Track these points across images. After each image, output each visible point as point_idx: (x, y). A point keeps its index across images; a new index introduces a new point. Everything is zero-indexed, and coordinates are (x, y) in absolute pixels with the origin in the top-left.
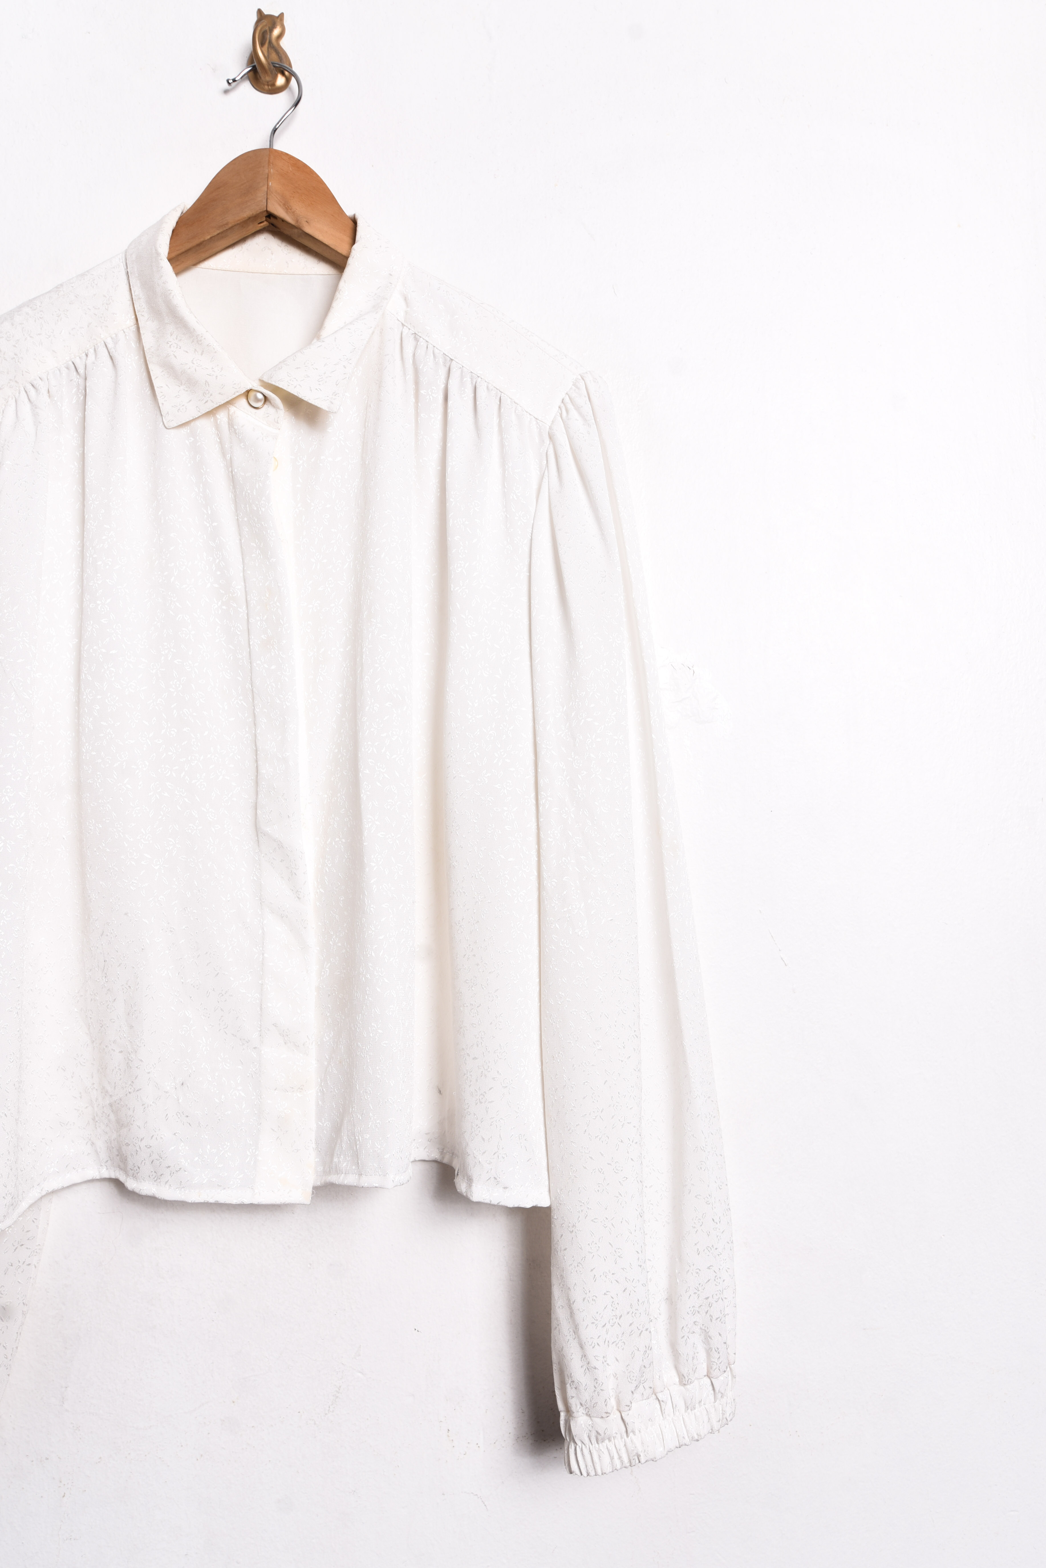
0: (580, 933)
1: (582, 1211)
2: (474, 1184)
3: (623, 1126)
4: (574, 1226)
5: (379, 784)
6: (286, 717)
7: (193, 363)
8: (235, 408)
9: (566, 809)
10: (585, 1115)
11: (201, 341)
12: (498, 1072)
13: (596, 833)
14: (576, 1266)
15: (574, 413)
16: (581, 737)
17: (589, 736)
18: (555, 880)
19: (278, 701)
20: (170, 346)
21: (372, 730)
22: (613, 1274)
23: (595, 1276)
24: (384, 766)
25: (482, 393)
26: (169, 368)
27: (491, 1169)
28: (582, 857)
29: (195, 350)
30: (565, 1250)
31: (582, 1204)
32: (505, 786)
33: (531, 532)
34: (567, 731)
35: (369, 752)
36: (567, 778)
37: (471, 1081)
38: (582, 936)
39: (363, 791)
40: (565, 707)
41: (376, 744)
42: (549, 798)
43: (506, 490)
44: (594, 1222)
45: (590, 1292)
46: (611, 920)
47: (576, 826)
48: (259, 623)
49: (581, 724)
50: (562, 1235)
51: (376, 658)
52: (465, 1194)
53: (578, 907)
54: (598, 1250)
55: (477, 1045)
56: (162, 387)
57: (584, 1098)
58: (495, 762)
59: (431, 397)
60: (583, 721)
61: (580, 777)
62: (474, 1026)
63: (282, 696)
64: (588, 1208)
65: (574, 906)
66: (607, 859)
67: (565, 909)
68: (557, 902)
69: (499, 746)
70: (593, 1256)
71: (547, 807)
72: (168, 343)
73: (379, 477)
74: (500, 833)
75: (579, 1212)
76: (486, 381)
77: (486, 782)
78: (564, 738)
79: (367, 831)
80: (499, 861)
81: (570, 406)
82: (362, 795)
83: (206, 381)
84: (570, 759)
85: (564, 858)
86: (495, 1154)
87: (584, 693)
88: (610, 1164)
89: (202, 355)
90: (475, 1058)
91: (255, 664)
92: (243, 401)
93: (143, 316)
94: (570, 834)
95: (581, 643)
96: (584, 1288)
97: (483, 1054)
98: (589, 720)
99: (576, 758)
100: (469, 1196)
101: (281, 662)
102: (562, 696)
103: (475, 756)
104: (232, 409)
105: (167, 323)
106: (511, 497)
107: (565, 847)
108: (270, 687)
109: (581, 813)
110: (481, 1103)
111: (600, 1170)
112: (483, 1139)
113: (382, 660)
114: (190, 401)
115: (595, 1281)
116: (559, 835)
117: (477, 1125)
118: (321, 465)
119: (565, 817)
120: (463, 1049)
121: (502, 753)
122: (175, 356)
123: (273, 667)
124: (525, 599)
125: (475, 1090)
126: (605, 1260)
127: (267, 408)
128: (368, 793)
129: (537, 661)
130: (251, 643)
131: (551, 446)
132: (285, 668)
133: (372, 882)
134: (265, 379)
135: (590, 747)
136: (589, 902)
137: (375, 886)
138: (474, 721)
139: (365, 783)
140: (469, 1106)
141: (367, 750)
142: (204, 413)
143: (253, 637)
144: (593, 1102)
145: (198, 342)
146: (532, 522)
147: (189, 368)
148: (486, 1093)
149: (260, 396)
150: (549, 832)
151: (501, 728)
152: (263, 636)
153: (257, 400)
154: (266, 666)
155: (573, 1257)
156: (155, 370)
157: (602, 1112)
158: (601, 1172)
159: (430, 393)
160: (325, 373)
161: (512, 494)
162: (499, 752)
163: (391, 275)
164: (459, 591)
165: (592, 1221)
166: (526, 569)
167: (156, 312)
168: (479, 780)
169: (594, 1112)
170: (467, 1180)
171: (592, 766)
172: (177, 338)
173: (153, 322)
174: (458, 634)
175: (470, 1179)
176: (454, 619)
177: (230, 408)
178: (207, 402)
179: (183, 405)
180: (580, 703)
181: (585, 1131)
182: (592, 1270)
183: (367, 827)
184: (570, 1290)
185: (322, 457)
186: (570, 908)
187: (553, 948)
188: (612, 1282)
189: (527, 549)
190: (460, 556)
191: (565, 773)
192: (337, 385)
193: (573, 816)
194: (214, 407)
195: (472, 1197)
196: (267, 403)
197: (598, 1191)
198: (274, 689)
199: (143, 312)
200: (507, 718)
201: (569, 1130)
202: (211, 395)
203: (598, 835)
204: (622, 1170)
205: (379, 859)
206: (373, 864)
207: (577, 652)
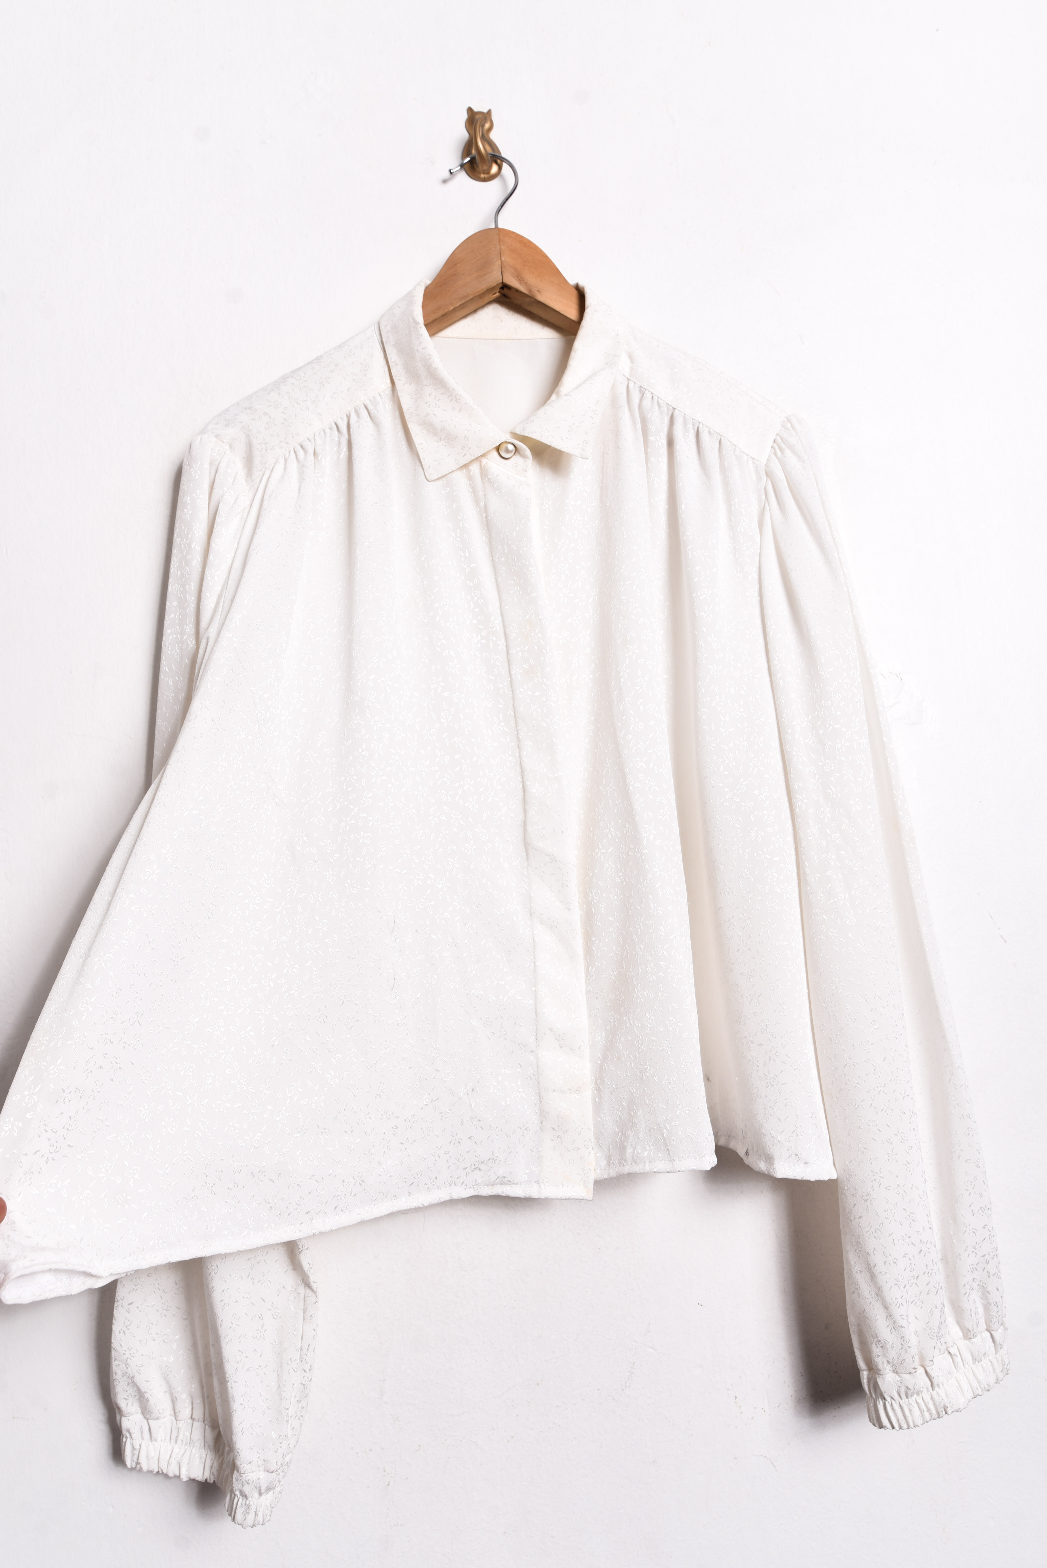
0: (847, 922)
1: (875, 1180)
2: (776, 1162)
3: (903, 1098)
4: (868, 1194)
5: (650, 796)
6: (554, 739)
7: (452, 420)
8: (487, 460)
9: (822, 809)
10: (870, 1090)
11: (459, 399)
12: (787, 1055)
13: (853, 829)
14: (874, 1232)
15: (788, 452)
16: (830, 743)
17: (839, 742)
18: (818, 875)
19: (545, 725)
20: (429, 406)
21: (639, 746)
22: (909, 1237)
23: (894, 1240)
24: (654, 780)
25: (705, 436)
26: (429, 427)
27: (792, 1147)
28: (842, 852)
29: (453, 408)
30: (860, 1217)
31: (875, 1174)
32: (762, 792)
33: (758, 560)
34: (814, 738)
35: (638, 767)
36: (820, 782)
37: (758, 1066)
38: (850, 924)
39: (637, 804)
40: (810, 717)
41: (645, 759)
42: (805, 801)
43: (733, 524)
44: (888, 1189)
45: (890, 1255)
46: (875, 908)
47: (833, 824)
48: (520, 654)
49: (829, 730)
50: (855, 1204)
51: (636, 681)
52: (766, 1172)
53: (843, 898)
54: (894, 1216)
55: (762, 1032)
56: (422, 443)
57: (867, 1075)
58: (751, 770)
59: (659, 443)
60: (831, 728)
61: (832, 779)
62: (757, 1014)
63: (548, 720)
64: (881, 1177)
65: (840, 898)
66: (865, 852)
67: (832, 901)
68: (822, 895)
69: (752, 756)
70: (890, 1221)
71: (803, 809)
72: (426, 403)
73: (624, 517)
74: (763, 834)
75: (872, 1181)
76: (707, 427)
77: (745, 789)
78: (813, 745)
79: (645, 840)
80: (765, 861)
81: (783, 445)
82: (635, 807)
83: (465, 436)
84: (820, 764)
85: (824, 854)
86: (793, 1132)
87: (830, 703)
88: (896, 1135)
89: (460, 412)
90: (760, 1045)
91: (518, 692)
92: (495, 453)
93: (400, 380)
94: (828, 831)
95: (822, 657)
96: (884, 1252)
97: (770, 1039)
98: (837, 726)
99: (826, 762)
100: (772, 1173)
101: (545, 688)
102: (805, 706)
103: (732, 766)
104: (484, 461)
105: (425, 385)
106: (739, 530)
107: (824, 844)
108: (535, 712)
109: (836, 812)
110: (772, 1085)
111: (889, 1141)
112: (780, 1119)
113: (642, 683)
114: (449, 455)
115: (894, 1245)
116: (817, 833)
117: (770, 1107)
118: (566, 507)
119: (822, 817)
120: (745, 1037)
121: (756, 762)
122: (435, 415)
123: (537, 694)
124: (758, 621)
125: (764, 1074)
126: (901, 1224)
127: (516, 459)
128: (642, 805)
129: (778, 677)
130: (513, 673)
131: (769, 483)
132: (550, 694)
133: (657, 886)
134: (518, 431)
135: (840, 751)
136: (853, 892)
137: (660, 890)
138: (727, 734)
139: (638, 795)
140: (758, 1090)
141: (636, 765)
142: (462, 465)
143: (514, 667)
144: (876, 1078)
145: (456, 400)
146: (759, 551)
147: (449, 425)
148: (777, 1076)
149: (511, 447)
150: (808, 832)
151: (752, 739)
152: (525, 666)
153: (507, 451)
154: (530, 693)
155: (870, 1224)
156: (413, 428)
157: (884, 1086)
158: (889, 1143)
159: (659, 439)
160: (574, 424)
161: (740, 527)
162: (753, 762)
163: (617, 335)
164: (704, 616)
165: (886, 1188)
166: (756, 594)
167: (414, 376)
168: (737, 787)
169: (877, 1087)
170: (765, 1159)
171: (843, 768)
172: (435, 399)
173: (410, 385)
174: (706, 655)
175: (770, 1157)
176: (701, 642)
177: (482, 460)
178: (465, 455)
179: (443, 459)
180: (826, 712)
181: (871, 1105)
182: (890, 1235)
183: (645, 835)
184: (870, 1255)
185: (567, 501)
186: (836, 900)
187: (822, 937)
188: (908, 1245)
189: (756, 576)
190: (703, 584)
191: (817, 776)
192: (586, 434)
193: (829, 815)
194: (472, 459)
195: (776, 1174)
196: (517, 453)
197: (889, 1160)
198: (539, 714)
199: (400, 376)
200: (757, 730)
201: (854, 1106)
202: (470, 448)
203: (856, 831)
204: (907, 1140)
205: (660, 865)
206: (656, 870)
207: (819, 667)
